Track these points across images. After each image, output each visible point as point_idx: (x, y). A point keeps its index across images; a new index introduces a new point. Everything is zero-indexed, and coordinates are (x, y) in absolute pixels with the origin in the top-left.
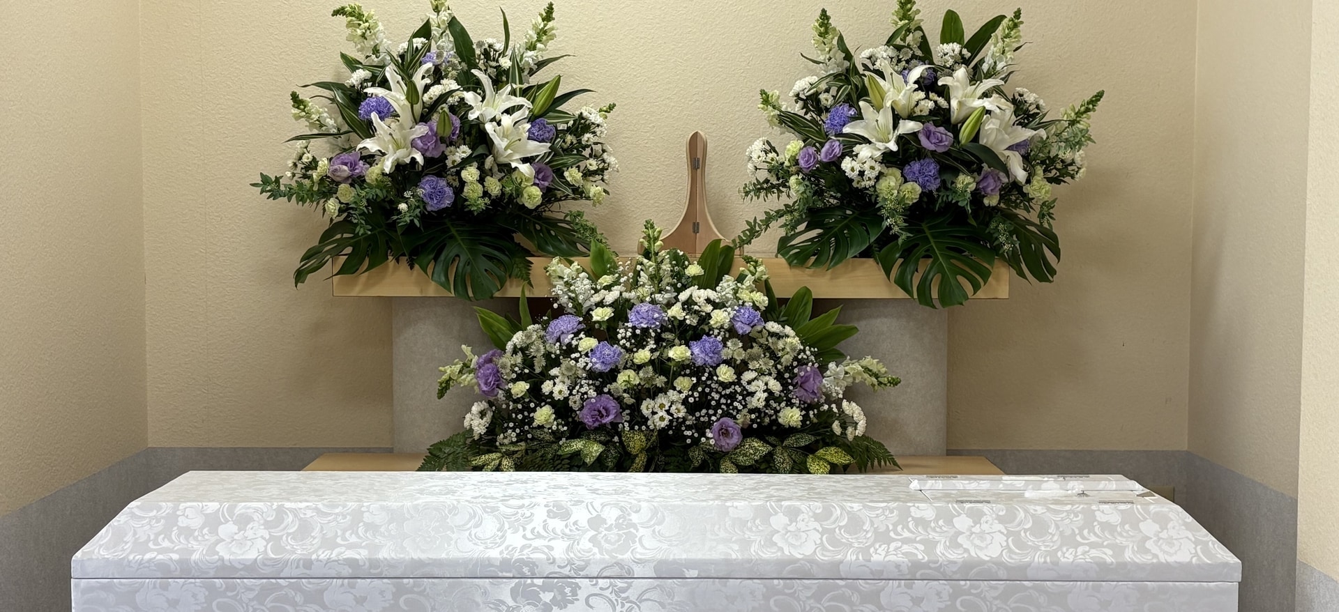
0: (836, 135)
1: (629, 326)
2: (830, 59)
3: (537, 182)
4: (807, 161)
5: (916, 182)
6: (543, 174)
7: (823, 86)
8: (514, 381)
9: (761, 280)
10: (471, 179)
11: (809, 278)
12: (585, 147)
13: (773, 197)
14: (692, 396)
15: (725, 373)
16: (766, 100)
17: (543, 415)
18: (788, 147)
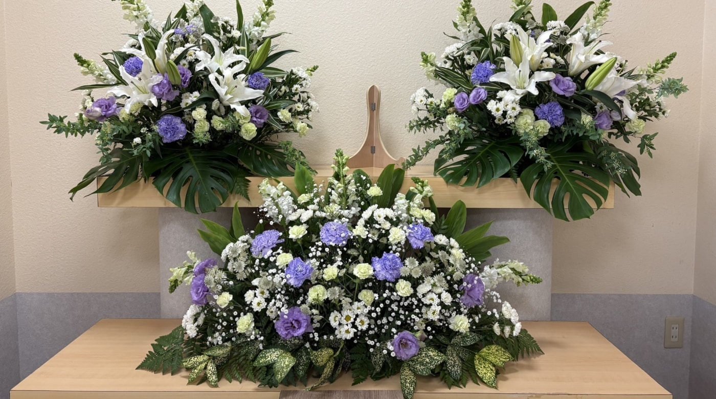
0: (481, 84)
1: (319, 245)
2: (470, 31)
3: (255, 119)
4: (461, 104)
5: (546, 119)
6: (259, 114)
7: (466, 51)
8: (220, 294)
9: (427, 197)
10: (199, 117)
11: (462, 193)
12: (294, 94)
13: (430, 131)
14: (375, 311)
15: (404, 289)
16: (426, 60)
17: (245, 323)
18: (445, 93)
